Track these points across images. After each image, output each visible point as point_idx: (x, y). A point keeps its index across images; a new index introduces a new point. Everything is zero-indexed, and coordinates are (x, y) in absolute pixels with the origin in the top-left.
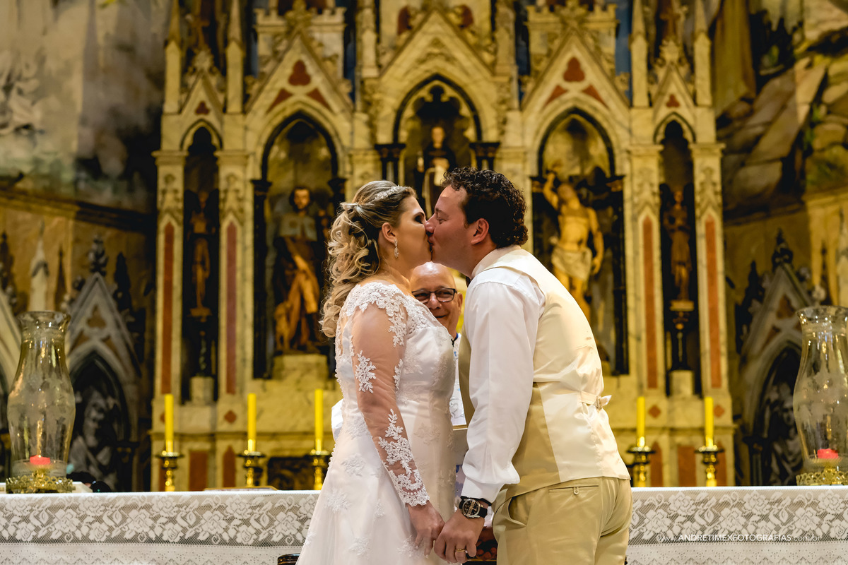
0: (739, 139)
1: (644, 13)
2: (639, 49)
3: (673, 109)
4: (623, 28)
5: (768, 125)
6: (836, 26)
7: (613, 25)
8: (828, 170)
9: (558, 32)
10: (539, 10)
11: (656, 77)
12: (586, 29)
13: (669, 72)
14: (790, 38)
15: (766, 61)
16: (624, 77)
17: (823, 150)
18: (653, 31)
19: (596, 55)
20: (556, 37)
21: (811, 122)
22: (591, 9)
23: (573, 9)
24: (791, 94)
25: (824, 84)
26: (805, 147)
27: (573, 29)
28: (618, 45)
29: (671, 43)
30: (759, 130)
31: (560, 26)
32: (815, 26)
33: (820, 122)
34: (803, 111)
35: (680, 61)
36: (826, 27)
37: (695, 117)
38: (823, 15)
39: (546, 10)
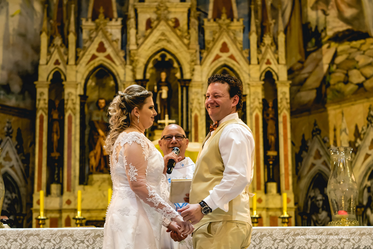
0: (297, 79)
1: (256, 22)
2: (254, 38)
3: (268, 65)
4: (247, 29)
5: (310, 73)
6: (341, 29)
7: (242, 28)
8: (337, 93)
9: (217, 30)
10: (209, 20)
11: (261, 51)
12: (230, 29)
13: (267, 49)
14: (320, 34)
15: (310, 45)
16: (247, 51)
17: (334, 85)
18: (260, 30)
19: (234, 41)
20: (216, 32)
21: (330, 72)
22: (232, 20)
23: (224, 20)
24: (321, 60)
25: (335, 55)
26: (327, 83)
27: (224, 29)
28: (244, 37)
29: (268, 36)
30: (306, 75)
31: (218, 28)
32: (331, 29)
33: (333, 72)
34: (326, 67)
35: (272, 44)
36: (336, 30)
37: (278, 69)
38: (335, 24)
39: (212, 21)
